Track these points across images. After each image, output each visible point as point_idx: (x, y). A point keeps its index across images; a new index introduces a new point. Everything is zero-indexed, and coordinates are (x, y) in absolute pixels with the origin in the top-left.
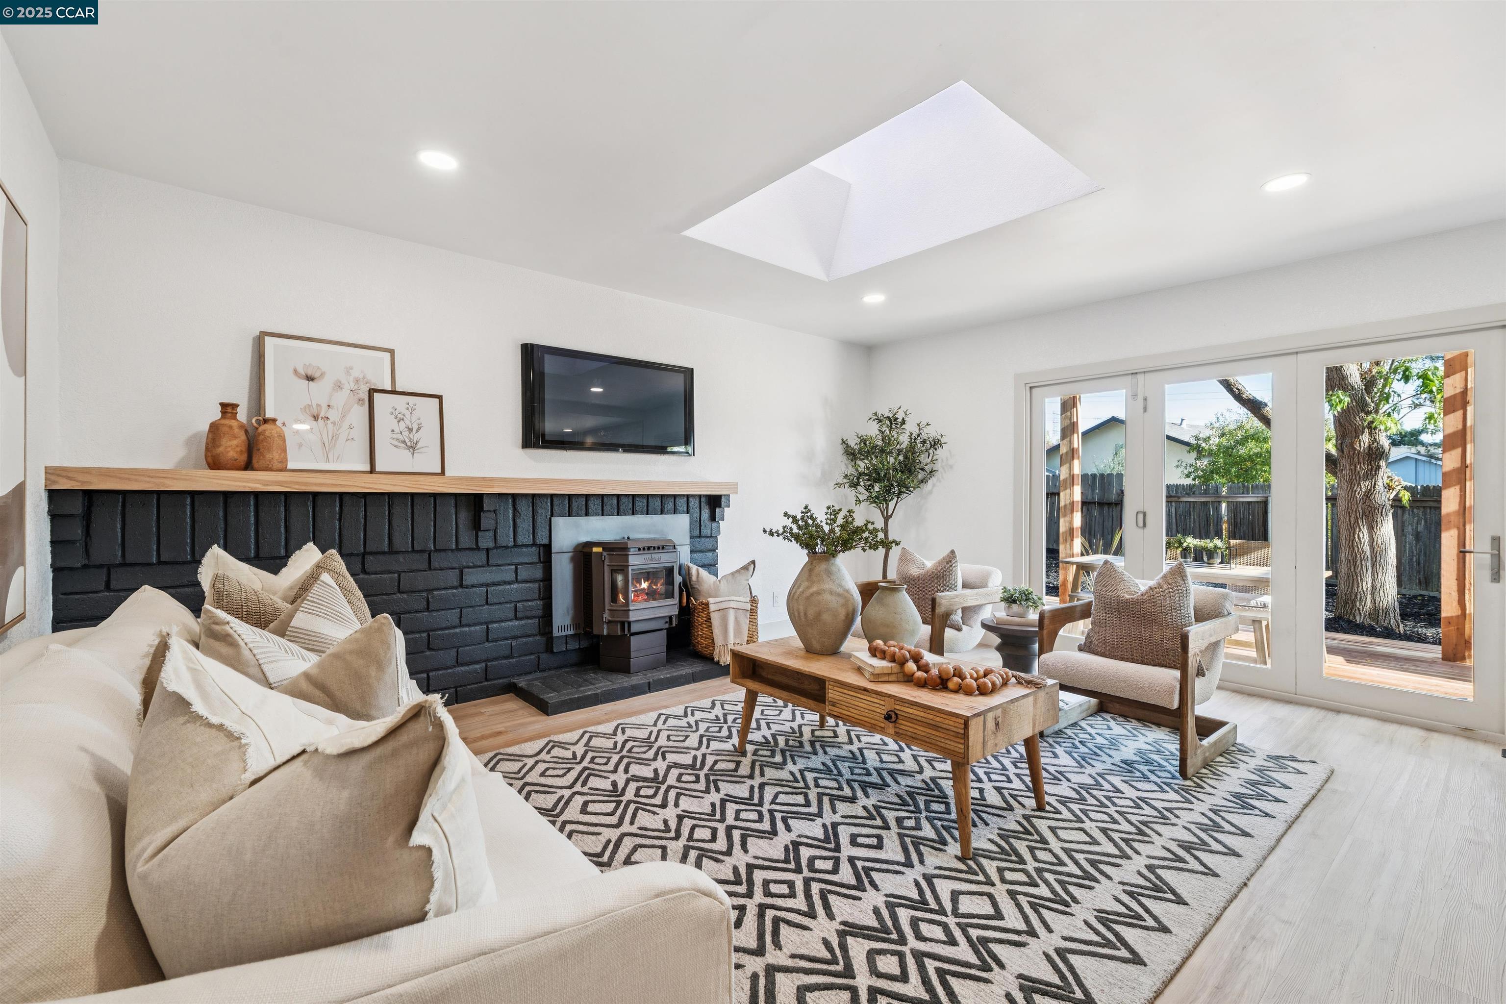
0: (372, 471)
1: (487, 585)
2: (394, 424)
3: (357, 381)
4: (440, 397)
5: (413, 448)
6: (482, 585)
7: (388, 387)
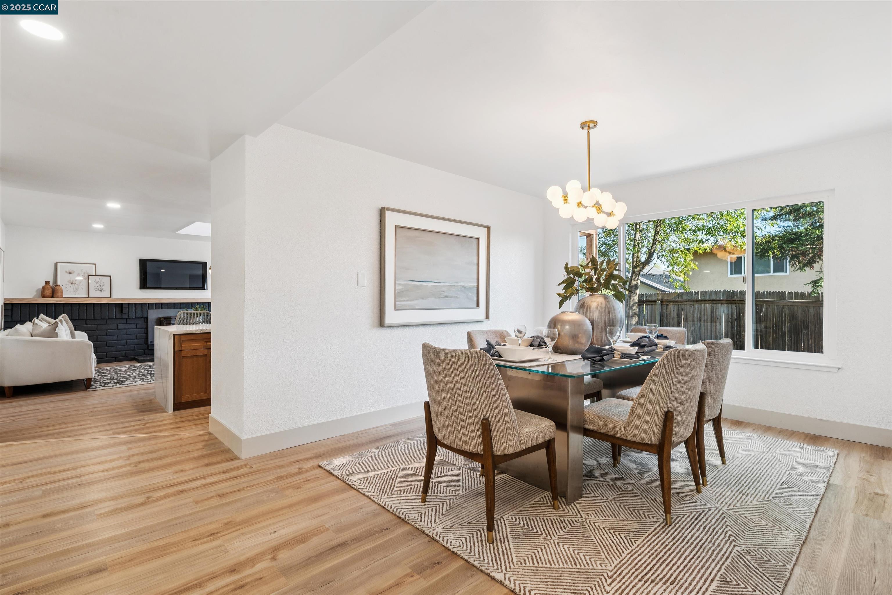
0: (88, 297)
1: (126, 329)
2: (95, 284)
3: (84, 273)
4: (110, 276)
5: (101, 291)
6: (124, 329)
7: (94, 274)
